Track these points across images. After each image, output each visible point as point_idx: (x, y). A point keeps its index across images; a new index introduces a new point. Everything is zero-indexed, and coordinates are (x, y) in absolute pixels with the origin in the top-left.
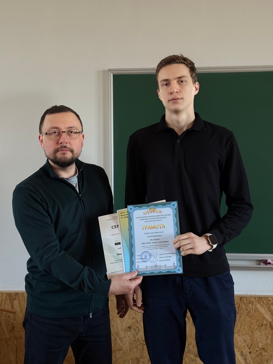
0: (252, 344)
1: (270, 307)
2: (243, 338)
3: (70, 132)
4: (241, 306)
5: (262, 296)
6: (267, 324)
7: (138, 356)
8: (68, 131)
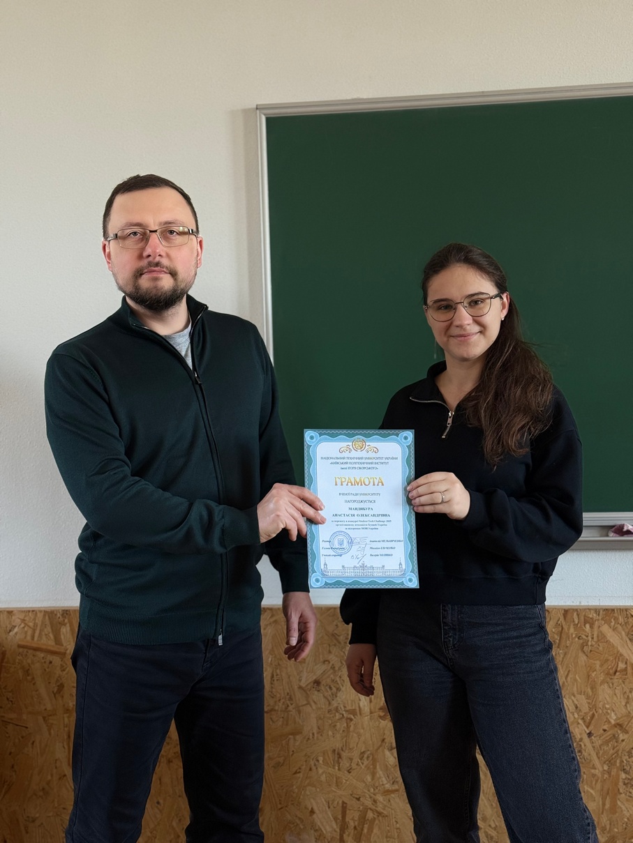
0: (593, 715)
2: (573, 701)
3: (168, 231)
4: (566, 630)
5: (613, 608)
6: (626, 669)
7: (338, 745)
8: (165, 231)
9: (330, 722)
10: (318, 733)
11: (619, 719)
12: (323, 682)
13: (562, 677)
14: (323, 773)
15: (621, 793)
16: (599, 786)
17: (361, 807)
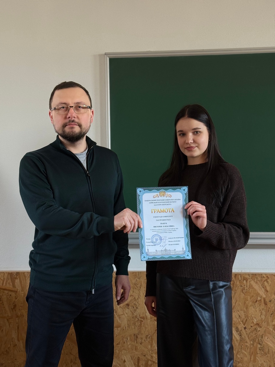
0: (247, 320)
1: (264, 283)
2: (238, 314)
3: (78, 107)
4: (236, 283)
5: (256, 273)
6: (261, 300)
7: (136, 332)
8: (77, 106)
9: (133, 322)
10: (128, 327)
11: (258, 321)
12: (130, 305)
13: (233, 303)
14: (130, 344)
15: (258, 354)
16: (248, 350)
17: (146, 359)
